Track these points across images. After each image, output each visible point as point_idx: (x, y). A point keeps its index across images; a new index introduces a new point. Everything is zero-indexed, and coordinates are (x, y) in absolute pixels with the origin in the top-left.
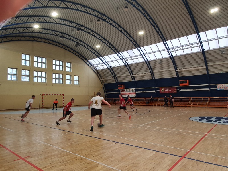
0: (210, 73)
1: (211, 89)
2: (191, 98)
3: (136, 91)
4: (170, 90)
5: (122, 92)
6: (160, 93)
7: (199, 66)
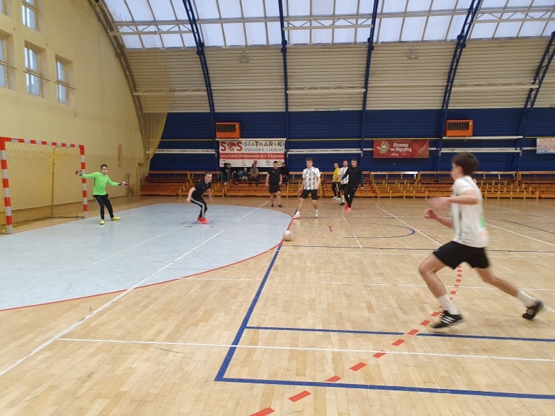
1: (523, 149)
3: (289, 146)
4: (409, 147)
5: (228, 151)
6: (375, 156)
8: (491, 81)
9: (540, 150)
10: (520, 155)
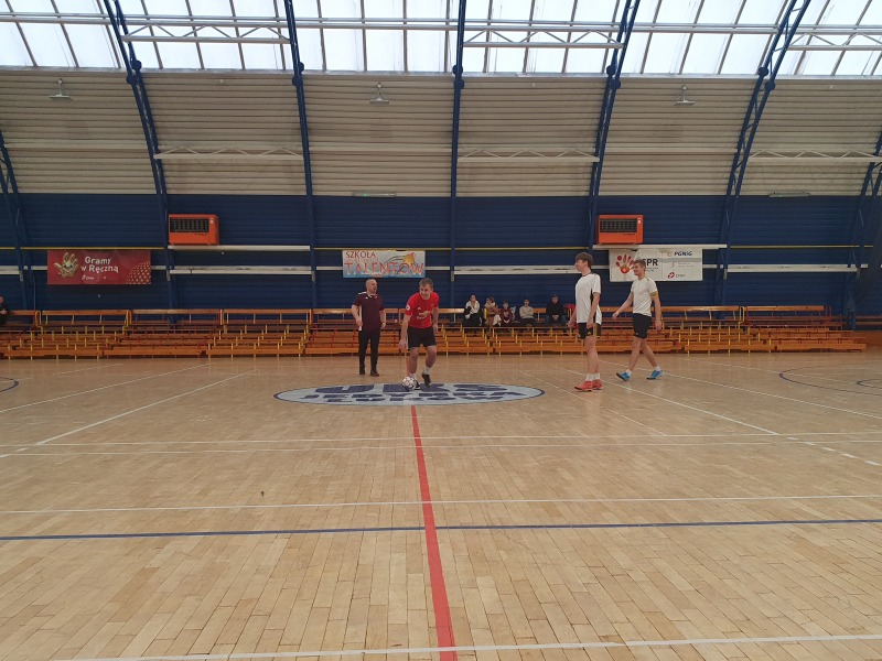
0: (321, 190)
1: (318, 268)
2: (227, 311)
4: (112, 264)
6: (50, 282)
7: (273, 149)
8: (232, 146)
9: (347, 274)
10: (313, 279)
